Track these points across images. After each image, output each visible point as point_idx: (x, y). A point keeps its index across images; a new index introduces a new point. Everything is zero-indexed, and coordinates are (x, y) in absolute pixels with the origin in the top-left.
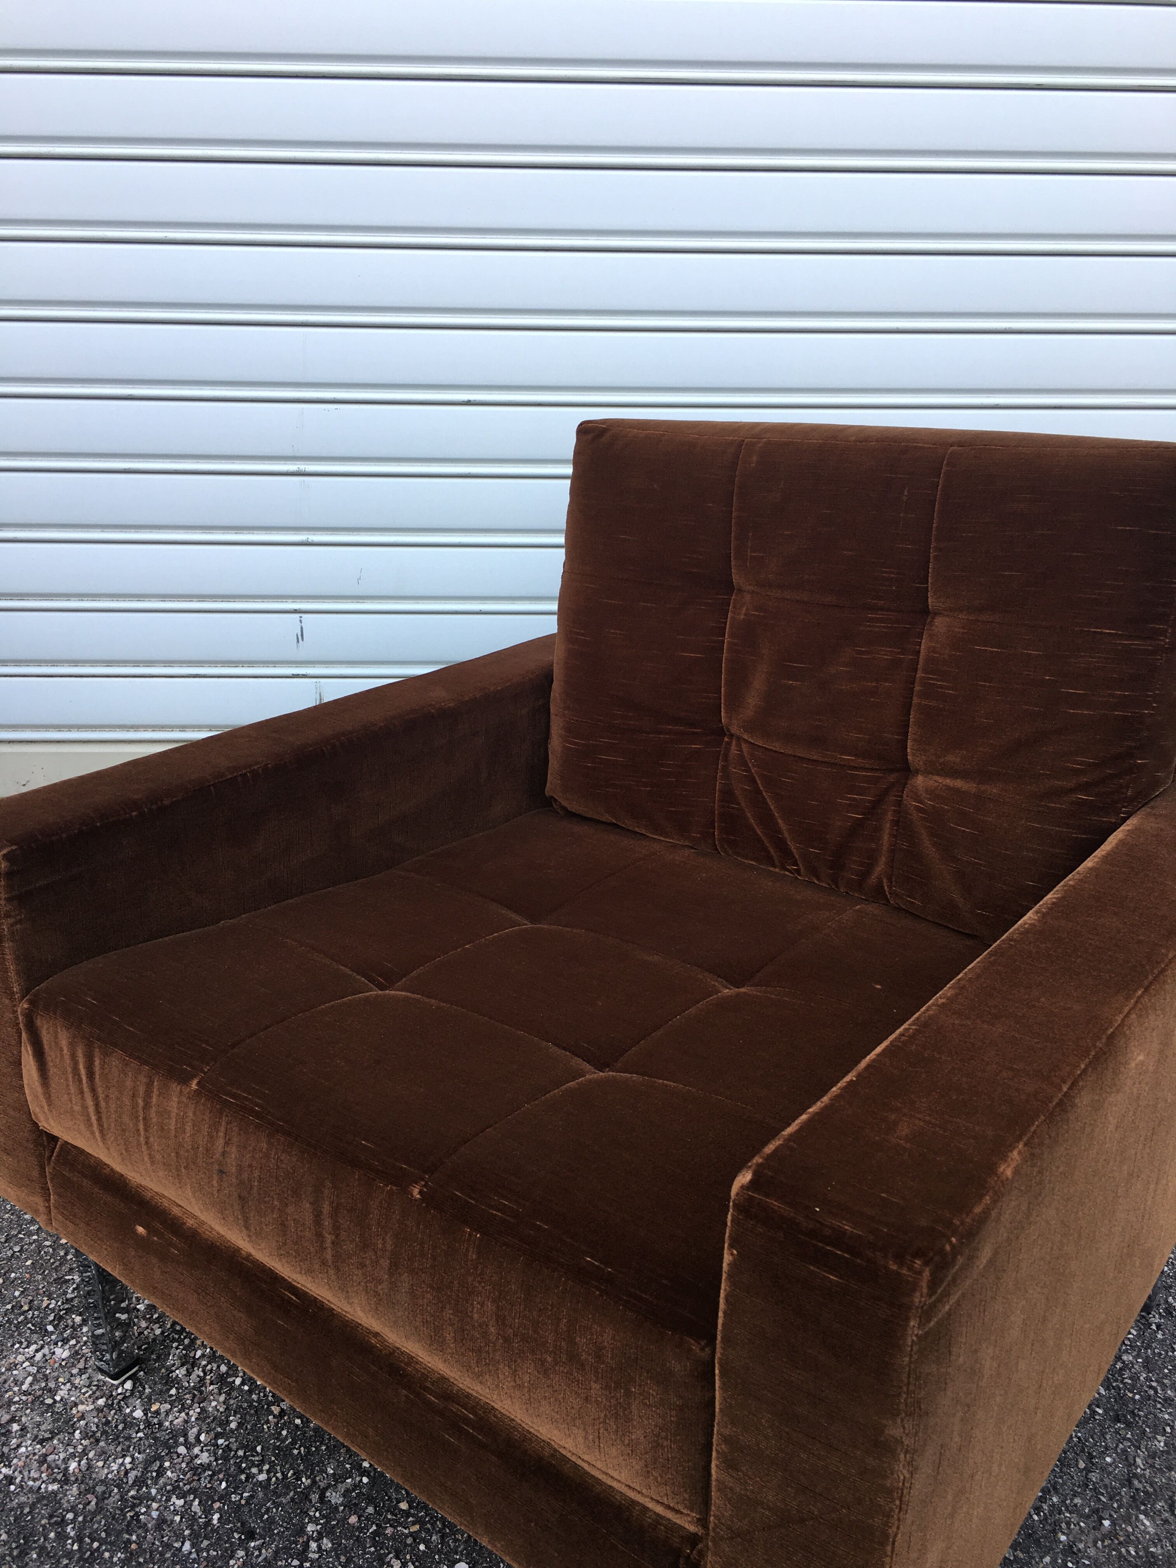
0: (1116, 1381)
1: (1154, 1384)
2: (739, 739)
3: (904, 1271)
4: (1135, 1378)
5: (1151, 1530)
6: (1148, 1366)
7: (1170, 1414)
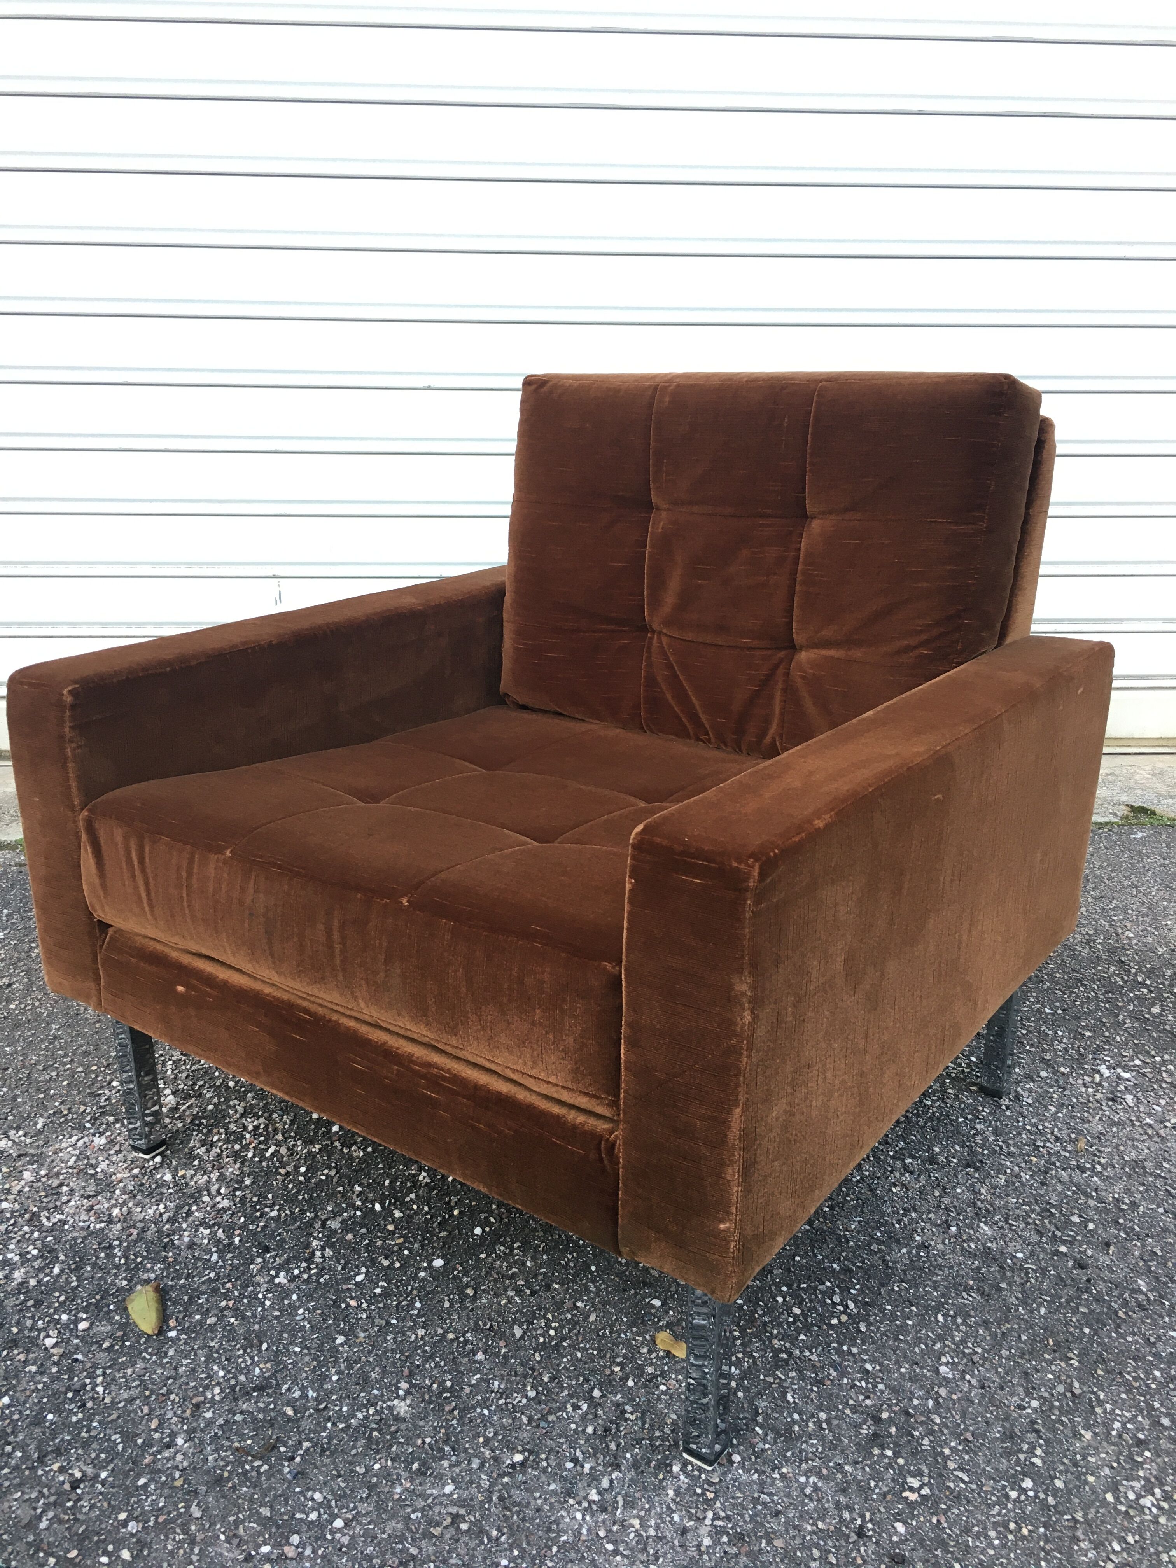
0: (970, 1141)
1: (1000, 1143)
2: (660, 633)
3: (742, 866)
4: (986, 1140)
5: (989, 1233)
6: (996, 1133)
7: (1011, 1162)
